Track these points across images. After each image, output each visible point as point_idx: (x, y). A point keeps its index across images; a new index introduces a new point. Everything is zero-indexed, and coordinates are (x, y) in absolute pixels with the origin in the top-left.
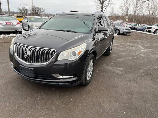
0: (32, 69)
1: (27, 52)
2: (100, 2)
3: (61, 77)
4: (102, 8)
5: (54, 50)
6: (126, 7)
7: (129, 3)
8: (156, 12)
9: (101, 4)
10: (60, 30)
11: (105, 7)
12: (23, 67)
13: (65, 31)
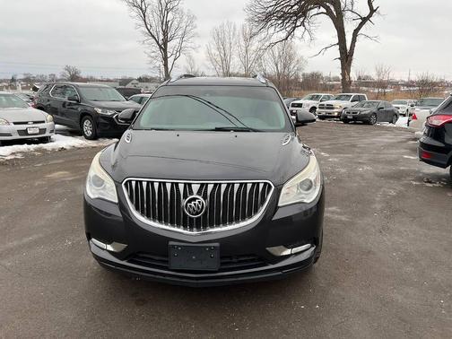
0: (217, 244)
1: (194, 199)
2: (158, 42)
3: (288, 252)
4: (165, 59)
5: (265, 184)
6: (222, 55)
7: (228, 46)
8: (292, 67)
9: (161, 47)
10: (214, 128)
11: (173, 57)
12: (183, 244)
13: (229, 131)
